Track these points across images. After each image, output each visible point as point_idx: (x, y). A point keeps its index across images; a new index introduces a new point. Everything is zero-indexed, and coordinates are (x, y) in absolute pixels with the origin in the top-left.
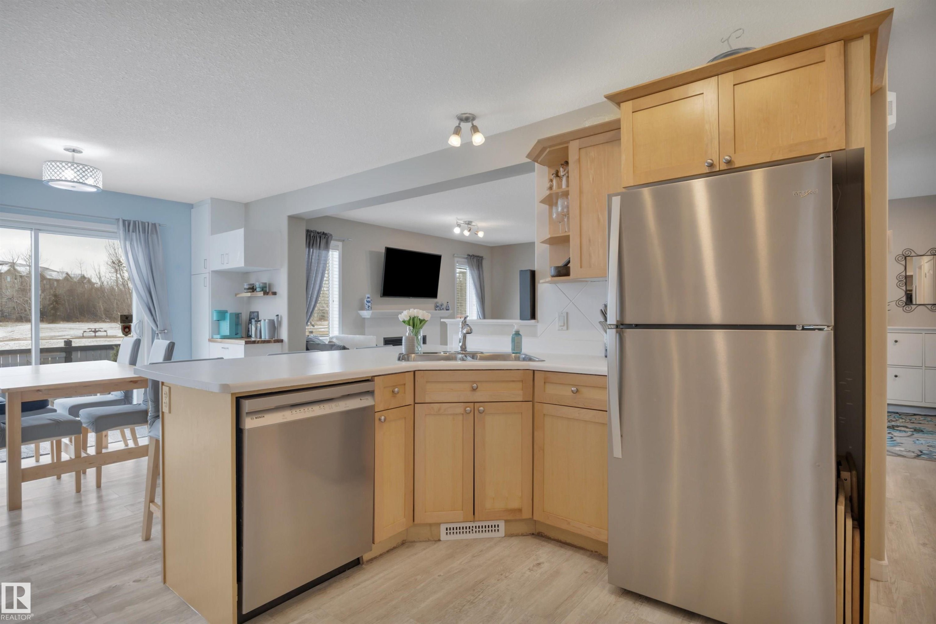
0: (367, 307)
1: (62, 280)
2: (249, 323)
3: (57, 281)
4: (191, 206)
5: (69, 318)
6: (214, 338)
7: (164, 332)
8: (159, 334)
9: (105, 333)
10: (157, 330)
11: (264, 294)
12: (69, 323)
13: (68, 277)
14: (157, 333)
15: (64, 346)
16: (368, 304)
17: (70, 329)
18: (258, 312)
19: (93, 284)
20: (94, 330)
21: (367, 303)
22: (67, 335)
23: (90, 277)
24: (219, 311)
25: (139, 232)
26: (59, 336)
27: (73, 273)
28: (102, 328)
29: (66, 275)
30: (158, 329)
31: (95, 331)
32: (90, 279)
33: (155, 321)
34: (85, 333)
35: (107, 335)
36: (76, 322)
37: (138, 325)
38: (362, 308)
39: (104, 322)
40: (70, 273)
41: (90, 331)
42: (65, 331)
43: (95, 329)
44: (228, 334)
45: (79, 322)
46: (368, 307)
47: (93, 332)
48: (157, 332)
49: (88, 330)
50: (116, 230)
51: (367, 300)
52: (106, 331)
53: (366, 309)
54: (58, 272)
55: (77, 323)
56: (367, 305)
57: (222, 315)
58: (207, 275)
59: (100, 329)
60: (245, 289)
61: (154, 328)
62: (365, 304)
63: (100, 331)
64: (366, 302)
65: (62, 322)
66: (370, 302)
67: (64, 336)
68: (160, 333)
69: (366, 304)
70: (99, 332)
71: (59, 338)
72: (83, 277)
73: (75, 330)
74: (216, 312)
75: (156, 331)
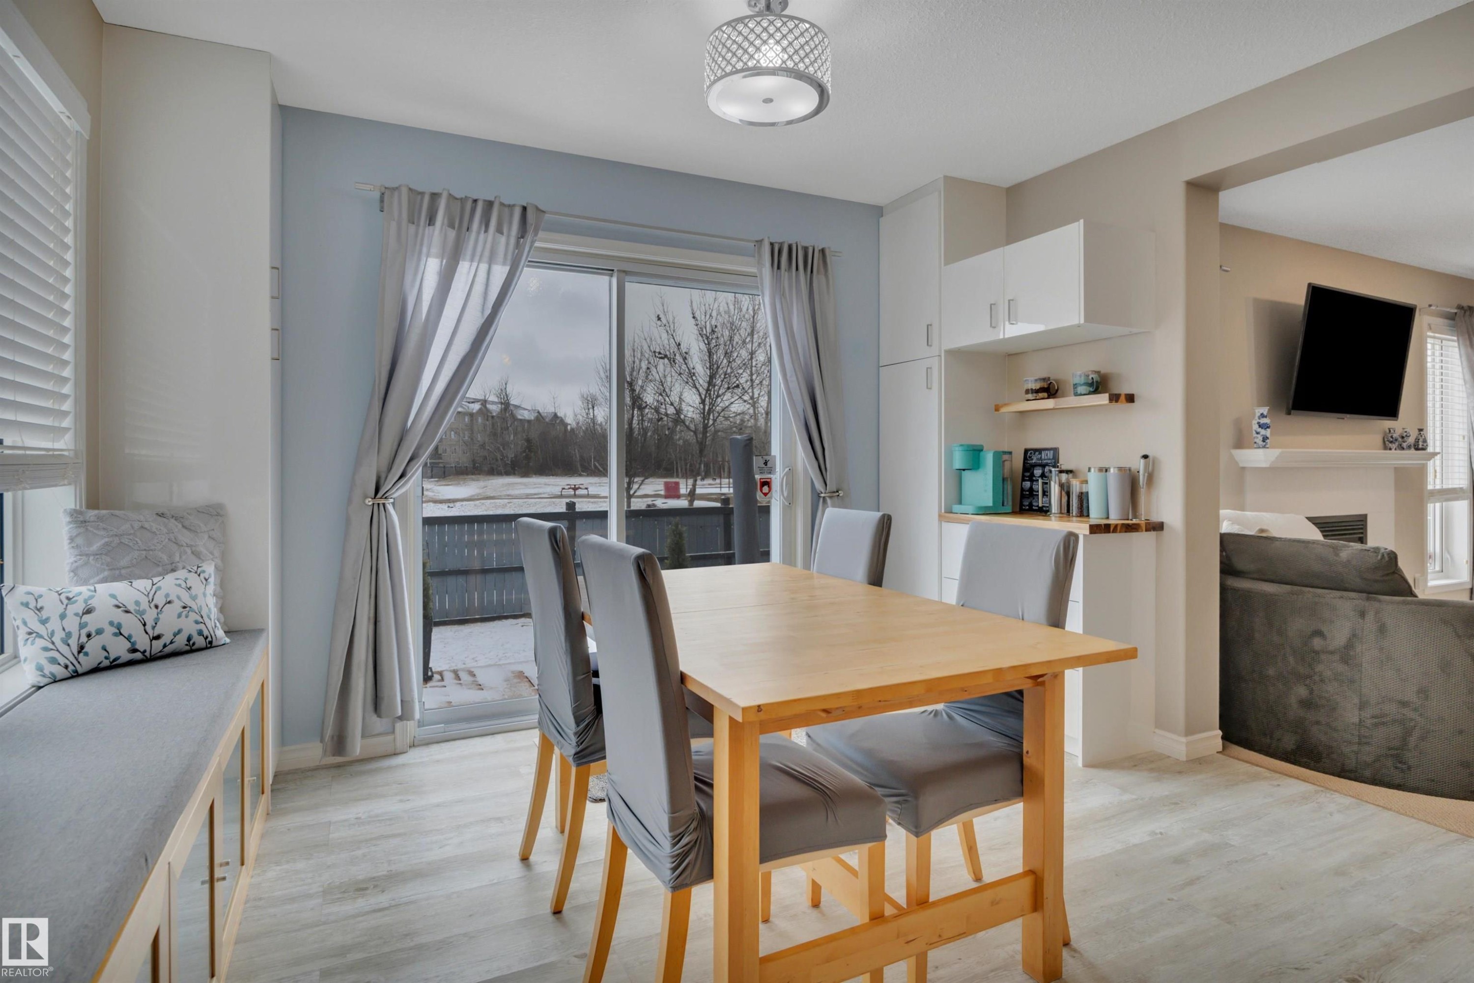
0: (1259, 440)
1: (534, 420)
2: (1023, 476)
3: (529, 421)
4: (878, 211)
5: (544, 470)
6: (953, 511)
7: (838, 494)
8: (829, 501)
9: (586, 490)
10: (823, 491)
11: (1111, 400)
12: (542, 477)
13: (540, 417)
14: (824, 497)
15: (566, 510)
16: (1263, 432)
17: (545, 484)
18: (1055, 450)
19: (566, 425)
20: (573, 486)
21: (1259, 430)
22: (544, 493)
23: (563, 417)
24: (968, 446)
25: (797, 269)
26: (535, 494)
27: (546, 411)
28: (582, 484)
29: (536, 414)
30: (826, 489)
31: (575, 489)
32: (564, 418)
33: (822, 470)
34: (564, 490)
35: (588, 494)
36: (549, 476)
37: (785, 478)
38: (1240, 443)
39: (580, 475)
40: (541, 411)
41: (569, 488)
42: (541, 487)
43: (575, 485)
44: (990, 503)
45: (553, 475)
46: (1264, 441)
47: (573, 489)
48: (822, 495)
49: (567, 487)
50: (754, 270)
51: (1258, 423)
52: (587, 489)
53: (1255, 445)
54: (529, 411)
55: (551, 477)
56: (1258, 436)
57: (975, 454)
58: (934, 363)
59: (581, 486)
60: (1027, 392)
61: (819, 486)
62: (1254, 432)
63: (581, 488)
64: (1255, 427)
65: (534, 476)
66: (1268, 427)
67: (541, 494)
68: (831, 497)
69: (1258, 433)
70: (580, 490)
71: (536, 496)
72: (555, 416)
73: (551, 486)
74: (961, 448)
75: (822, 493)
